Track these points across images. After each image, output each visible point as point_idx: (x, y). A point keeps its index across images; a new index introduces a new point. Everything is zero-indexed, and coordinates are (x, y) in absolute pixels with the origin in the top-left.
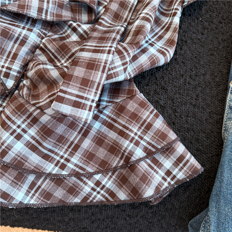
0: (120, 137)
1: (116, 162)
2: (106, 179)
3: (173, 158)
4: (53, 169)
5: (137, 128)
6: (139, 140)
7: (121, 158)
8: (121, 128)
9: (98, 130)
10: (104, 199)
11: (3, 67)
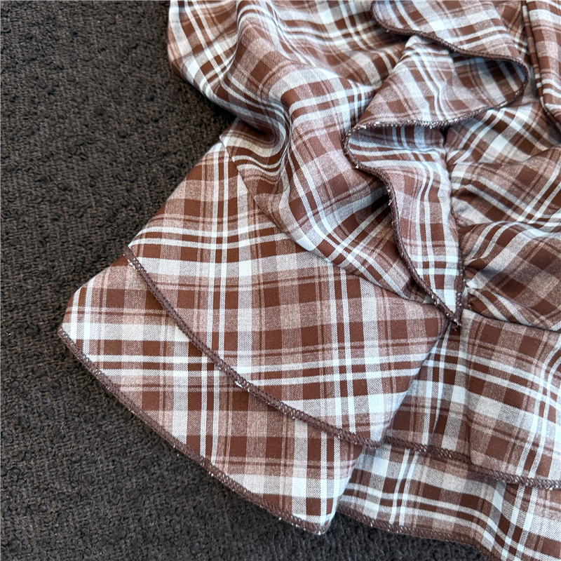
11: (426, 265)
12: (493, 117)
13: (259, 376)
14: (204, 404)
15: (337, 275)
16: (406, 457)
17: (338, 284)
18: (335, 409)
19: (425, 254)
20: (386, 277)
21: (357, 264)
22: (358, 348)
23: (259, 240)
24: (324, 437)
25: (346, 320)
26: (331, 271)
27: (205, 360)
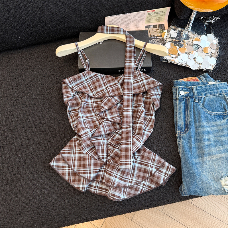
0: (146, 167)
1: (147, 175)
2: (146, 182)
3: (166, 168)
4: (129, 184)
5: (150, 162)
6: (153, 165)
7: (149, 174)
8: (145, 163)
9: (138, 167)
10: (147, 190)
11: (101, 155)
12: (116, 132)
13: (77, 171)
14: (70, 175)
15: (88, 157)
16: (98, 183)
17: (89, 158)
18: (86, 176)
19: (101, 154)
20: (95, 157)
21: (91, 156)
22: (90, 167)
23: (79, 151)
24: (85, 179)
25: (89, 163)
26: (88, 156)
27: (70, 169)
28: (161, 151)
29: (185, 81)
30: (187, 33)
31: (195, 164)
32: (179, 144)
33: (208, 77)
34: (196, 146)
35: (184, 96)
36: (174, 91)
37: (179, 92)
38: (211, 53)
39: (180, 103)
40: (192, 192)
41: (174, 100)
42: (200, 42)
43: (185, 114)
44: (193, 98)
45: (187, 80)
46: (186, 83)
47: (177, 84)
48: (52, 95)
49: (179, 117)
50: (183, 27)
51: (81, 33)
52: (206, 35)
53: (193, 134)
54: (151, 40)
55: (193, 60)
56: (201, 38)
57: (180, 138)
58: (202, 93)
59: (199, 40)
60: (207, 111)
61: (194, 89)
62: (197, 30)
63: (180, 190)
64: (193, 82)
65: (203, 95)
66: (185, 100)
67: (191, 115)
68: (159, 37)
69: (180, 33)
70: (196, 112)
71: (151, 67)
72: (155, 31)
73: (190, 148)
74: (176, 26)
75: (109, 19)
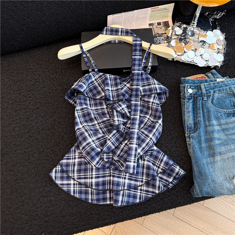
28: (170, 152)
29: (192, 78)
30: (192, 29)
31: (206, 164)
32: (189, 144)
33: (216, 74)
34: (206, 145)
35: (193, 94)
36: (182, 89)
37: (187, 90)
38: (218, 49)
39: (188, 102)
40: (205, 193)
41: (181, 99)
42: (205, 38)
43: (194, 113)
44: (201, 96)
45: (195, 78)
46: (194, 81)
47: (184, 82)
48: (55, 98)
49: (188, 116)
50: (188, 24)
51: (83, 33)
52: (212, 31)
53: (202, 134)
54: (156, 38)
55: (200, 57)
56: (207, 35)
57: (189, 138)
58: (211, 91)
59: (205, 36)
60: (216, 109)
61: (202, 86)
62: (202, 26)
63: (191, 191)
64: (200, 79)
65: (211, 92)
66: (194, 98)
67: (200, 113)
68: (164, 35)
69: (185, 30)
70: (205, 110)
71: (157, 66)
72: (160, 28)
73: (201, 148)
74: (180, 23)
75: (111, 17)
